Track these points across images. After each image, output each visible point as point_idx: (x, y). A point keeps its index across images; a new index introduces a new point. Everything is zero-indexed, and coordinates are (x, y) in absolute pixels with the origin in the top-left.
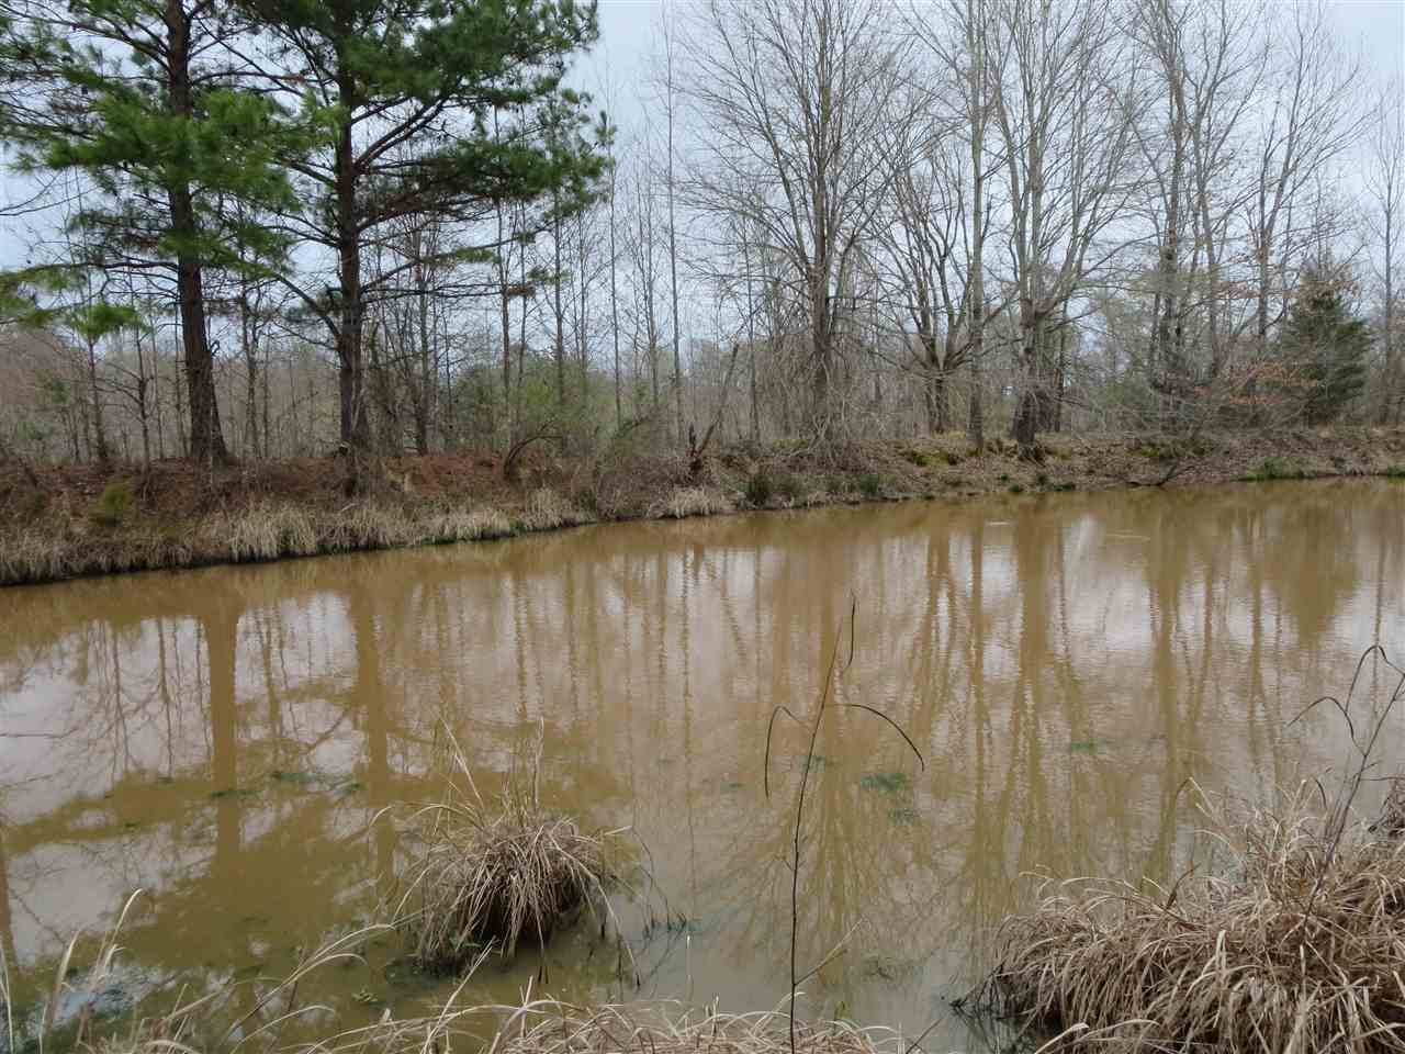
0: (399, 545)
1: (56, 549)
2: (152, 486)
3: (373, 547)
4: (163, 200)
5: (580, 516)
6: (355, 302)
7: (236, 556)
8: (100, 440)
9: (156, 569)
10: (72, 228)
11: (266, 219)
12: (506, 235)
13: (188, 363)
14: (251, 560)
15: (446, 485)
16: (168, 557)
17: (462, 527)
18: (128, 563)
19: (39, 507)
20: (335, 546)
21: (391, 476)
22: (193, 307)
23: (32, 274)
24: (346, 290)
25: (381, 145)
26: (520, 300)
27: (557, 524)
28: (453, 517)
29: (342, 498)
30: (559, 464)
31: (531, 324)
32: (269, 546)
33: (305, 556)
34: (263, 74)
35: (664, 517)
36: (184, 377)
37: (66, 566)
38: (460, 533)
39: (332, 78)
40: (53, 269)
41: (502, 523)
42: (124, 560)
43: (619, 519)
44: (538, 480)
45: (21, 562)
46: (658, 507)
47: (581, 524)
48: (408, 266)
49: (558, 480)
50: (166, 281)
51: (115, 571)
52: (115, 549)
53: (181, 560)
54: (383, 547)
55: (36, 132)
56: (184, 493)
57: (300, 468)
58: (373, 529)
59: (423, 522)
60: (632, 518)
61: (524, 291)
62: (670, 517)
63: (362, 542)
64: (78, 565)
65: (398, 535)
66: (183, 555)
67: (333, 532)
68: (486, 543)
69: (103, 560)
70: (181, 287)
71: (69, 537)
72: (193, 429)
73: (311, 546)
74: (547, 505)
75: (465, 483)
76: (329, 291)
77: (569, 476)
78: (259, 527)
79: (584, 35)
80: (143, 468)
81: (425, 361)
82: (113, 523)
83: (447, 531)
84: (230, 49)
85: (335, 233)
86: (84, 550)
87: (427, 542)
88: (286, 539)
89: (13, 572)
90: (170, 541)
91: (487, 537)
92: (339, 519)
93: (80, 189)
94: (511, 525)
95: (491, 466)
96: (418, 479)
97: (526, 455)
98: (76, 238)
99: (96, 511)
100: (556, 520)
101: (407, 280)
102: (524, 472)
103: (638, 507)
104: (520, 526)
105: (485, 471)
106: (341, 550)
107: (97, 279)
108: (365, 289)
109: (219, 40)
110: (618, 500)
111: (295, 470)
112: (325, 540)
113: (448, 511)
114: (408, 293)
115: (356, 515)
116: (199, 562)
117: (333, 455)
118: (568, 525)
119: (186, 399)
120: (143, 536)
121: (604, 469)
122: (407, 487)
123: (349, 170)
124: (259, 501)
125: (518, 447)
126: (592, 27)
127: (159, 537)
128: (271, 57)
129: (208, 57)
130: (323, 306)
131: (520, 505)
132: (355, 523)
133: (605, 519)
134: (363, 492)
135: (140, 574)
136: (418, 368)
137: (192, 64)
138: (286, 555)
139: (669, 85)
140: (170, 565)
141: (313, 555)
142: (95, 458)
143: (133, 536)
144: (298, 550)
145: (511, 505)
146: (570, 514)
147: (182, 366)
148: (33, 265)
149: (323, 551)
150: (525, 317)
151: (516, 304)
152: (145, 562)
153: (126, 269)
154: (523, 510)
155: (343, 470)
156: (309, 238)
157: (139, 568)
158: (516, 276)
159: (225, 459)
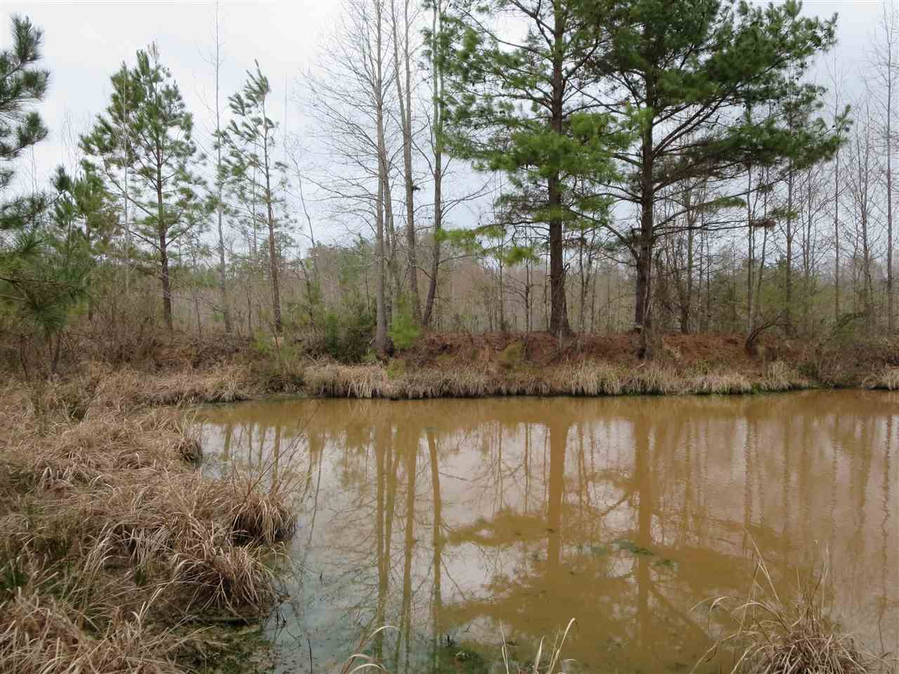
0: (672, 393)
1: (482, 380)
2: (530, 347)
3: (656, 393)
4: (545, 185)
5: (805, 383)
6: (650, 236)
7: (574, 392)
8: (502, 319)
9: (530, 395)
10: (496, 205)
11: (599, 189)
12: (754, 186)
13: (552, 277)
14: (582, 395)
15: (704, 355)
16: (537, 389)
17: (716, 384)
18: (516, 391)
19: (474, 357)
20: (631, 391)
21: (666, 347)
22: (556, 245)
23: (481, 230)
24: (644, 230)
25: (671, 137)
26: (762, 230)
27: (786, 387)
28: (710, 377)
29: (637, 360)
30: (788, 344)
31: (769, 246)
32: (592, 387)
33: (613, 395)
34: (602, 105)
35: (876, 388)
36: (549, 284)
37: (485, 389)
38: (714, 388)
39: (643, 101)
40: (490, 227)
41: (746, 385)
42: (514, 389)
43: (837, 387)
44: (772, 356)
45: (466, 387)
46: (871, 380)
47: (805, 388)
48: (684, 212)
49: (789, 356)
50: (544, 230)
51: (509, 394)
52: (510, 382)
53: (544, 391)
54: (663, 394)
55: (485, 155)
56: (545, 352)
57: (610, 339)
58: (656, 382)
59: (689, 378)
60: (848, 387)
61: (766, 224)
62: (883, 388)
63: (649, 389)
64: (491, 389)
65: (671, 387)
66: (545, 389)
67: (631, 381)
68: (732, 396)
69: (504, 388)
70: (551, 234)
71: (488, 373)
72: (553, 315)
73: (617, 390)
74: (780, 373)
75: (717, 353)
76: (633, 231)
77: (797, 353)
78: (589, 375)
79: (824, 41)
80: (524, 337)
81: (690, 272)
82: (509, 367)
83: (705, 386)
84: (583, 93)
85: (640, 195)
86: (495, 381)
87: (691, 392)
88: (602, 384)
89: (461, 391)
90: (539, 380)
91: (734, 393)
92: (635, 373)
93: (502, 182)
94: (752, 386)
95: (736, 343)
96: (684, 350)
97: (762, 336)
98: (498, 209)
99: (501, 359)
100: (785, 383)
101: (681, 221)
102: (761, 349)
103: (854, 378)
104: (758, 387)
105: (731, 347)
106: (634, 393)
107: (511, 230)
108: (655, 228)
109: (578, 90)
110: (839, 372)
111: (608, 340)
112: (625, 386)
113: (706, 373)
114: (681, 229)
115: (646, 371)
116: (553, 394)
117: (631, 332)
118: (794, 388)
119: (549, 296)
120: (524, 376)
121: (825, 349)
122: (678, 355)
123: (650, 154)
124: (587, 359)
125: (756, 332)
126: (830, 34)
127: (533, 377)
128: (606, 94)
129: (572, 101)
130: (629, 240)
131: (758, 372)
132: (645, 376)
133: (826, 386)
134: (651, 357)
135: (521, 398)
136: (684, 276)
137: (564, 106)
138: (602, 394)
139: (889, 65)
140: (537, 394)
141: (618, 395)
142: (499, 330)
143: (519, 375)
144: (610, 392)
145: (750, 371)
146: (798, 382)
147: (549, 278)
148: (481, 225)
149: (624, 393)
150: (765, 241)
151: (760, 234)
152: (524, 391)
153: (524, 224)
154: (761, 375)
155: (637, 342)
156: (623, 199)
157: (521, 393)
158: (760, 213)
159: (568, 333)
